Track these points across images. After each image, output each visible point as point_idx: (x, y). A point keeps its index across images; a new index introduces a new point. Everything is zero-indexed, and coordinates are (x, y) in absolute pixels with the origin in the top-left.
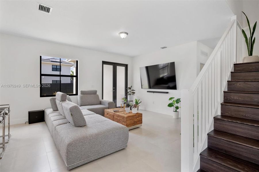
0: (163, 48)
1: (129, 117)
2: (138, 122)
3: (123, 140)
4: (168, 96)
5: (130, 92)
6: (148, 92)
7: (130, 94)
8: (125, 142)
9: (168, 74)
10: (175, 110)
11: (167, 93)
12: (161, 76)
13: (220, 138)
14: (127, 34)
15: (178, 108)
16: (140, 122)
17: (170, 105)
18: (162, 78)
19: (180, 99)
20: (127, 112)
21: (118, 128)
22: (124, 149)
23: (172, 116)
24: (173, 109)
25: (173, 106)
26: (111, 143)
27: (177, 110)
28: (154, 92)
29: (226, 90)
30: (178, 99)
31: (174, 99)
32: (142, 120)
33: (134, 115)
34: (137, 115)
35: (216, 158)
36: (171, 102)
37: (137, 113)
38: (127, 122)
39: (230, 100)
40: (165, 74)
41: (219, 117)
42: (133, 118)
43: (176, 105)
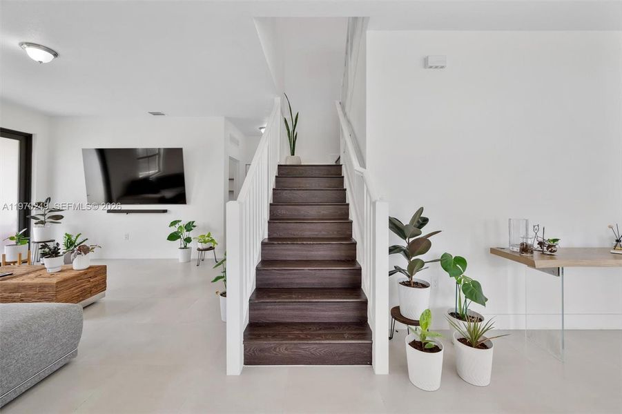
0: (155, 114)
1: (65, 280)
2: (94, 290)
3: (65, 340)
4: (167, 218)
5: (44, 215)
6: (109, 211)
7: (43, 223)
8: (72, 344)
9: (159, 171)
10: (183, 246)
11: (165, 211)
12: (142, 175)
13: (271, 268)
14: (56, 55)
15: (191, 241)
16: (101, 286)
17: (173, 237)
18: (146, 180)
19: (193, 222)
20: (50, 271)
21: (46, 312)
22: (66, 365)
23: (178, 259)
24: (179, 243)
25: (179, 237)
26: (24, 362)
27: (188, 245)
28: (128, 212)
29: (272, 202)
30: (190, 223)
31: (180, 224)
32: (105, 283)
33: (81, 274)
34: (90, 272)
35: (269, 297)
36: (174, 229)
37: (90, 268)
38: (58, 297)
39: (277, 215)
40: (150, 171)
41: (266, 241)
42: (78, 282)
43: (185, 234)
